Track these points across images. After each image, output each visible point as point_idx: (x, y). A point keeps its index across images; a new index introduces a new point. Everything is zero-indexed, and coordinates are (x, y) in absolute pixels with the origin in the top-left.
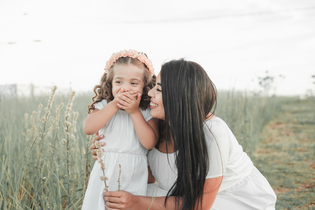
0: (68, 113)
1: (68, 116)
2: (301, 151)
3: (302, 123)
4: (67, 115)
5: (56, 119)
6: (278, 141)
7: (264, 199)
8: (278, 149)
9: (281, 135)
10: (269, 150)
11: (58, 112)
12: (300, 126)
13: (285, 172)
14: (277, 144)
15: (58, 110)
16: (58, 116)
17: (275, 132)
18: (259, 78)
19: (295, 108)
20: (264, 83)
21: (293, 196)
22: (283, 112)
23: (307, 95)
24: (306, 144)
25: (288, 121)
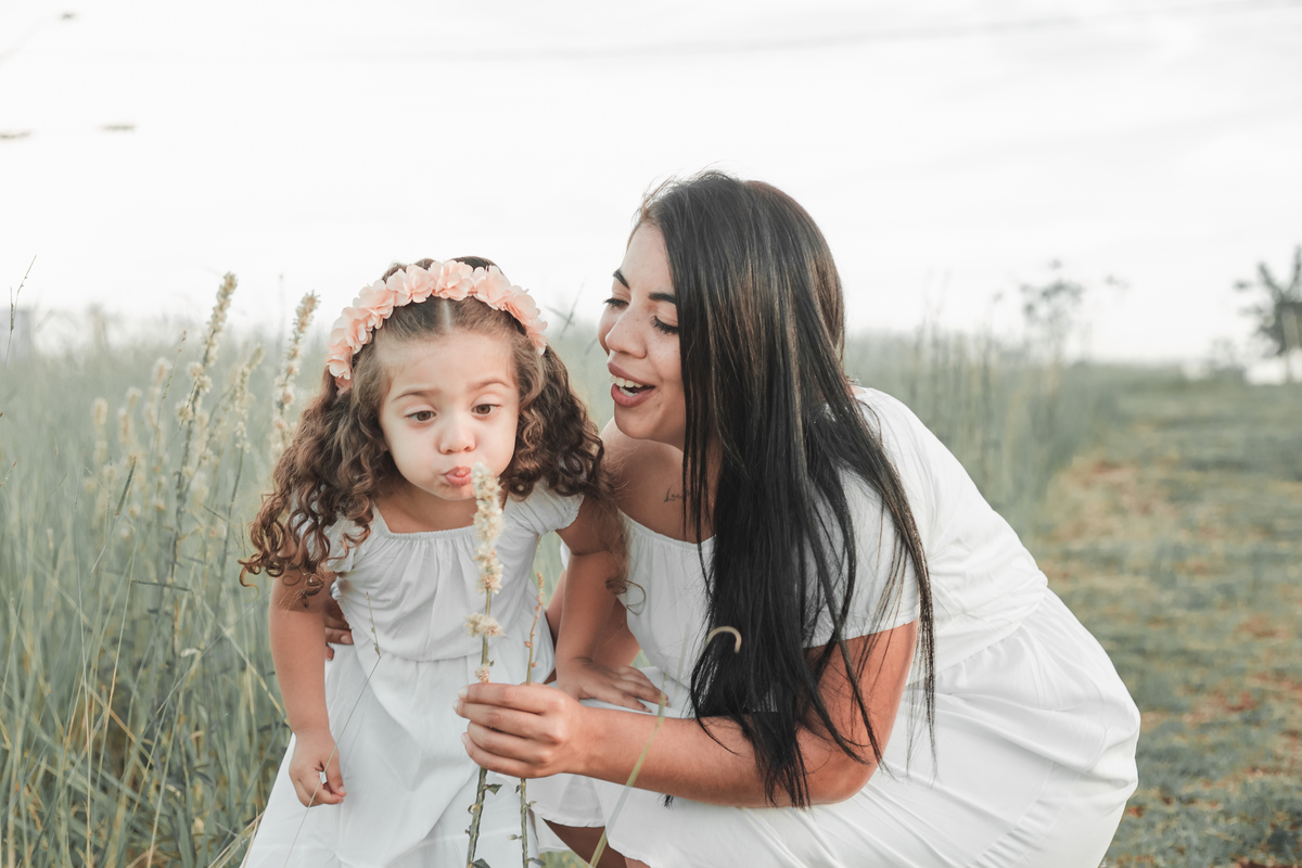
0: (288, 382)
1: (286, 398)
2: (1200, 570)
3: (1200, 466)
4: (284, 394)
5: (237, 409)
6: (1108, 533)
7: (1086, 724)
8: (1111, 563)
9: (1118, 510)
10: (1074, 566)
11: (242, 381)
12: (1192, 477)
13: (1141, 652)
14: (1106, 545)
15: (243, 374)
16: (242, 399)
17: (1093, 501)
18: (1025, 289)
19: (1172, 408)
20: (1043, 310)
21: (1178, 741)
22: (1124, 420)
23: (1212, 363)
24: (1217, 547)
25: (1146, 459)
